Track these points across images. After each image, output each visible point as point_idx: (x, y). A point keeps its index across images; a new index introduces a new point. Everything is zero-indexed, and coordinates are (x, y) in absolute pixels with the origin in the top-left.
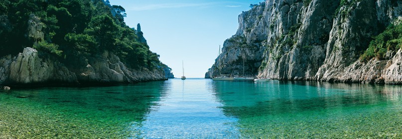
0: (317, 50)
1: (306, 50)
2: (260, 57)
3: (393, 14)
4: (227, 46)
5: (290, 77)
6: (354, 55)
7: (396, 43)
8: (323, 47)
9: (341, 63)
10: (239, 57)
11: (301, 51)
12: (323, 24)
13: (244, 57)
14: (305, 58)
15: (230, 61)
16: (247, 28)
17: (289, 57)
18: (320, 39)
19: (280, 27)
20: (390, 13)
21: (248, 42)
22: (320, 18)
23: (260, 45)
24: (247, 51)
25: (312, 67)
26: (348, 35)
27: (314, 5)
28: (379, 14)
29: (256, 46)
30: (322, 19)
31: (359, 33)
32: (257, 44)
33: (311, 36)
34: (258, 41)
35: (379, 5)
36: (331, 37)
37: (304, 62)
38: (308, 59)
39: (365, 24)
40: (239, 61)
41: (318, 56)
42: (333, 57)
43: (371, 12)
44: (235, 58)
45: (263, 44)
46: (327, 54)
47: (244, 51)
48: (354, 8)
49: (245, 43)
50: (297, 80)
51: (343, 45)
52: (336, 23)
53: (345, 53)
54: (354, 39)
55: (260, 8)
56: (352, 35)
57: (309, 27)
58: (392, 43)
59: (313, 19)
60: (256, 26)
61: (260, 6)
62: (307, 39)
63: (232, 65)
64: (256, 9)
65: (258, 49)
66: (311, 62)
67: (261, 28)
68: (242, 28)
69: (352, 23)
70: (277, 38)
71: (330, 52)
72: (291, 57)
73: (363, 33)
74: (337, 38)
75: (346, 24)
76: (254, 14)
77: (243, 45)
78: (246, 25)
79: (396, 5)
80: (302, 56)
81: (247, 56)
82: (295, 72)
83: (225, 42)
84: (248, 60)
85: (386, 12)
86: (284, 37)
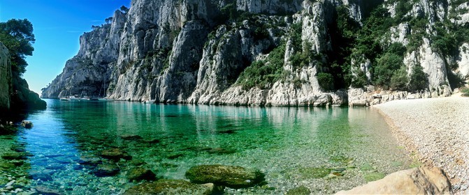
0: (188, 76)
1: (177, 76)
2: (107, 79)
3: (255, 51)
4: (69, 66)
5: (163, 99)
6: (226, 82)
7: (273, 77)
8: (193, 74)
9: (216, 89)
10: (87, 78)
11: (173, 76)
12: (192, 53)
13: (91, 78)
14: (177, 82)
15: (78, 82)
16: (90, 50)
17: (160, 81)
18: (191, 66)
19: (135, 51)
20: (253, 50)
21: (94, 63)
22: (190, 48)
23: (107, 67)
24: (95, 72)
25: (184, 91)
26: (220, 66)
27: (184, 35)
28: (243, 50)
29: (103, 68)
30: (192, 49)
31: (229, 64)
32: (104, 66)
33: (182, 64)
34: (105, 63)
35: (244, 43)
36: (201, 66)
37: (176, 86)
38: (180, 84)
39: (233, 57)
40: (87, 82)
41: (189, 82)
42: (205, 83)
43: (237, 47)
44: (83, 79)
45: (110, 66)
46: (199, 80)
47: (91, 73)
48: (225, 43)
49: (91, 64)
50: (170, 102)
51: (216, 74)
52: (207, 54)
53: (219, 81)
54: (225, 69)
55: (103, 30)
56: (224, 66)
57: (181, 55)
58: (269, 77)
59: (185, 49)
60: (102, 47)
61: (102, 28)
62: (178, 65)
63: (79, 86)
64: (98, 31)
65: (105, 71)
66: (183, 87)
67: (107, 51)
68: (84, 49)
69: (224, 56)
70: (131, 62)
71: (202, 79)
72: (163, 81)
73: (232, 65)
74: (208, 67)
75: (218, 56)
76: (96, 36)
77: (90, 67)
78: (88, 47)
79: (258, 44)
80: (173, 81)
81: (95, 77)
82: (168, 95)
83: (67, 62)
84: (95, 81)
85: (249, 48)
86: (140, 62)
